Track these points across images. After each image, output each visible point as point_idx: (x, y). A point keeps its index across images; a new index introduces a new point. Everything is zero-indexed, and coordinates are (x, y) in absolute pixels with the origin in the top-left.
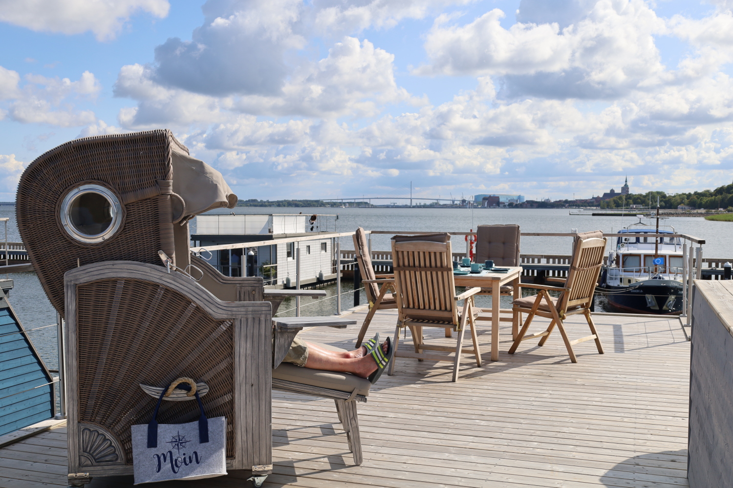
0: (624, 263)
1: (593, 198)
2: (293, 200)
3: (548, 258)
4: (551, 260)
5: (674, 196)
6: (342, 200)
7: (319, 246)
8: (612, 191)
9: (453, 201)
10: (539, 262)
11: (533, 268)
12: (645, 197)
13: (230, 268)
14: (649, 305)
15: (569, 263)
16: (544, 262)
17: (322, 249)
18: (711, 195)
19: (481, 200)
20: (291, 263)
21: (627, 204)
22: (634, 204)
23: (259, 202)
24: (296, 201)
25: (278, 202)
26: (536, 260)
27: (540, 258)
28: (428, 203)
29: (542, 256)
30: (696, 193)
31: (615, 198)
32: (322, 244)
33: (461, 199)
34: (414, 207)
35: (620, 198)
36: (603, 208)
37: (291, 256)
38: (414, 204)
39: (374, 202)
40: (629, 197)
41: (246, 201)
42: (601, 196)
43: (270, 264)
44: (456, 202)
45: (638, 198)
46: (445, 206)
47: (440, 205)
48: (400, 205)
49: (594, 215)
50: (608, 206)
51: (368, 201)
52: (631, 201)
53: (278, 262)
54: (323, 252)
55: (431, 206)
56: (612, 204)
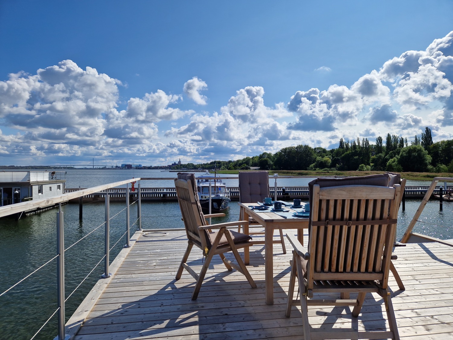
0: (202, 190)
1: (168, 165)
2: (34, 166)
3: (167, 189)
4: (168, 190)
5: (197, 165)
6: (60, 166)
7: (56, 187)
8: (175, 163)
9: (112, 167)
10: (163, 191)
11: (161, 193)
12: (186, 165)
13: (2, 200)
14: (214, 207)
15: (175, 191)
16: (165, 191)
17: (58, 188)
18: (209, 164)
19: (124, 166)
20: (41, 196)
21: (181, 168)
22: (183, 168)
23: (16, 167)
24: (36, 166)
25: (26, 167)
26: (162, 190)
27: (163, 189)
28: (101, 167)
29: (164, 188)
30: (204, 164)
31: (176, 165)
32: (58, 186)
33: (115, 165)
34: (95, 169)
35: (178, 166)
36: (172, 169)
37: (40, 193)
38: (94, 168)
39: (75, 167)
40: (181, 165)
41: (8, 166)
42: (171, 165)
43: (29, 197)
44: (113, 167)
45: (184, 166)
46: (109, 169)
47: (106, 168)
48: (88, 168)
49: (170, 172)
50: (174, 169)
51: (73, 166)
52: (182, 167)
53: (33, 196)
54: (59, 190)
55: (102, 169)
56: (175, 168)
